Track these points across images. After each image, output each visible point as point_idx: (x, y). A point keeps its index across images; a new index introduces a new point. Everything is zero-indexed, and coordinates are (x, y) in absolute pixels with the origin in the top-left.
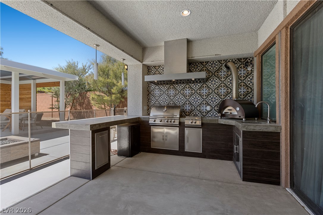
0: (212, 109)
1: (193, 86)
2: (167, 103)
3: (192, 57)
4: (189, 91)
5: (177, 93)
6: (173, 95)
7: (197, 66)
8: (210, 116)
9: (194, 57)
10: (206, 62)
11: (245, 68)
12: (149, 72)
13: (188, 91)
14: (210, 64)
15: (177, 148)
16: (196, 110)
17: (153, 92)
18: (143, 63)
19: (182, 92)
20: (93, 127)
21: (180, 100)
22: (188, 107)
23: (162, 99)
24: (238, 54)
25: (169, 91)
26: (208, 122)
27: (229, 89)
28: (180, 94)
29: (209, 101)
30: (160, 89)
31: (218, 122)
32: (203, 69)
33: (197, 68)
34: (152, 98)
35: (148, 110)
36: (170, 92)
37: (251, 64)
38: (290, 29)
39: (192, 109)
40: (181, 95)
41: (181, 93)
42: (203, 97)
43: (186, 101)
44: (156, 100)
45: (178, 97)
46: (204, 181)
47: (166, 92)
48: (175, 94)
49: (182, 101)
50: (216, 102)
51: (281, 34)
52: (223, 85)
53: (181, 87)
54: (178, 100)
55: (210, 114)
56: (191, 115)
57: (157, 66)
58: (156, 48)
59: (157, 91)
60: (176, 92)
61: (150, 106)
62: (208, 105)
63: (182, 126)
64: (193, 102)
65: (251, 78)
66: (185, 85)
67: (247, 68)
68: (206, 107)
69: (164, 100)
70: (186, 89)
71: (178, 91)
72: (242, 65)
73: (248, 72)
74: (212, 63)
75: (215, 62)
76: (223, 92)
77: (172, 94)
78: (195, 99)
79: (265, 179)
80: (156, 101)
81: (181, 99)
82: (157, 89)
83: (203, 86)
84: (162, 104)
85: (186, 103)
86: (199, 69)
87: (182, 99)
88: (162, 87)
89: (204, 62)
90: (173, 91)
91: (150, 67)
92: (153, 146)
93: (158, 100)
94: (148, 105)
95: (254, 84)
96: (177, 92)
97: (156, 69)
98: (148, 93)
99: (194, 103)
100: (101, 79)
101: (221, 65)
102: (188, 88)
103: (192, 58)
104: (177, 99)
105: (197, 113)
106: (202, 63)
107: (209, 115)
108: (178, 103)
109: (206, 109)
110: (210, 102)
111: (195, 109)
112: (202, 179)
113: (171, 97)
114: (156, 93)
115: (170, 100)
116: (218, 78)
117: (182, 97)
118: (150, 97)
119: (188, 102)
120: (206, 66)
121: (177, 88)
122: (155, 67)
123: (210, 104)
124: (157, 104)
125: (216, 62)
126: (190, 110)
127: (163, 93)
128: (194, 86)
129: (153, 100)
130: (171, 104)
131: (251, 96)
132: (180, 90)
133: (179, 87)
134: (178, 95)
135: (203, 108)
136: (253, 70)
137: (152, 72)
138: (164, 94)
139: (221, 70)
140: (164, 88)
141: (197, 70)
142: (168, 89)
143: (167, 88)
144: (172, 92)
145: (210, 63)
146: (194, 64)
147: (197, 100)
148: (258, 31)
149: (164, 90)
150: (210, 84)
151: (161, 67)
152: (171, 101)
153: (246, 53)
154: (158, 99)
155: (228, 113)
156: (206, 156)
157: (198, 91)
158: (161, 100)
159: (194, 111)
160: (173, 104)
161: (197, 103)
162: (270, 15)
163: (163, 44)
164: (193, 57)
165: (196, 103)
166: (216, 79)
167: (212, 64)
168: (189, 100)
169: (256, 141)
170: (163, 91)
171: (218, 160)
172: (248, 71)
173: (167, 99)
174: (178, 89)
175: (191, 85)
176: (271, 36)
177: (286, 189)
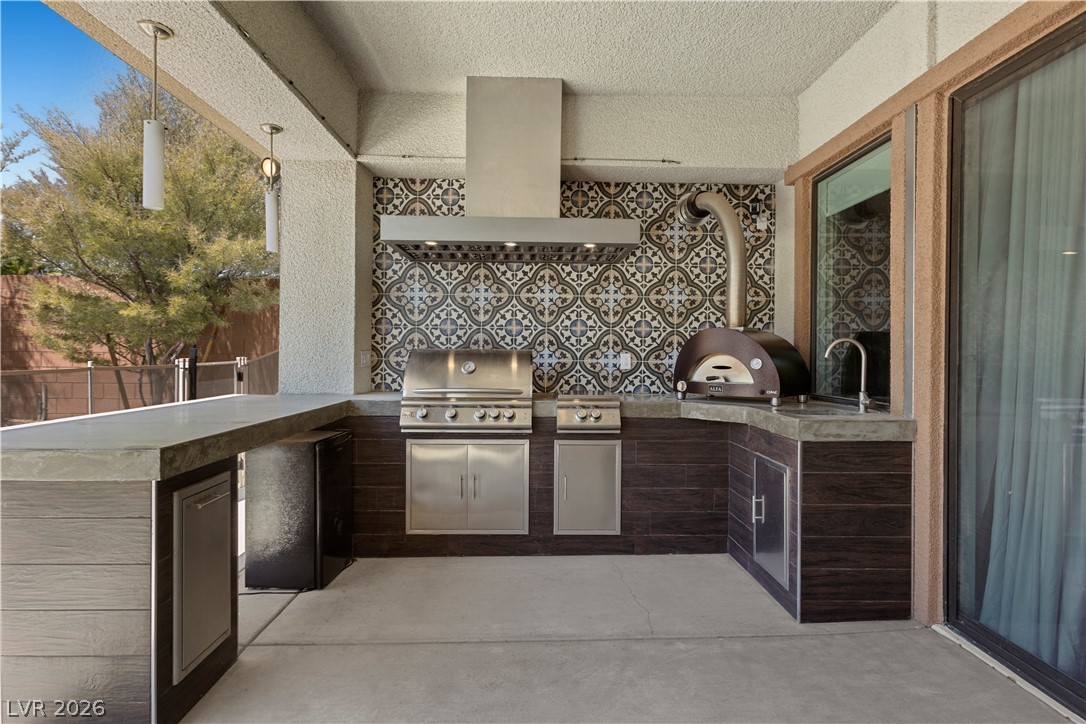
0: (638, 366)
1: (569, 274)
2: (459, 338)
3: (576, 159)
4: (551, 291)
5: (504, 301)
6: (489, 307)
7: (585, 194)
8: (630, 392)
9: (583, 159)
10: (617, 185)
11: (750, 221)
12: (380, 201)
13: (547, 291)
14: (633, 194)
15: (522, 528)
16: (578, 367)
17: (399, 289)
18: (363, 159)
19: (524, 295)
20: (172, 460)
21: (514, 328)
22: (546, 356)
23: (437, 321)
24: (738, 166)
25: (470, 288)
26: (645, 416)
27: (698, 292)
28: (514, 301)
29: (627, 335)
30: (432, 279)
31: (679, 414)
32: (606, 210)
33: (585, 204)
34: (394, 316)
35: (374, 369)
36: (474, 295)
37: (768, 207)
38: (952, 101)
39: (564, 365)
40: (519, 307)
41: (519, 300)
42: (606, 318)
43: (542, 333)
44: (410, 327)
45: (508, 316)
46: (681, 646)
47: (459, 294)
48: (494, 302)
49: (526, 333)
50: (654, 340)
51: (917, 113)
52: (676, 274)
53: (520, 274)
54: (509, 328)
55: (631, 382)
56: (561, 387)
57: (418, 181)
58: (423, 101)
59: (417, 286)
60: (499, 295)
61: (383, 353)
62: (623, 349)
63: (542, 432)
64: (568, 339)
65: (767, 255)
66: (535, 268)
67: (754, 221)
68: (615, 356)
69: (449, 327)
70: (540, 284)
71: (510, 291)
72: (741, 209)
73: (757, 235)
74: (639, 189)
75: (650, 189)
76: (676, 302)
77: (482, 303)
78: (574, 323)
79: (869, 605)
80: (411, 331)
81: (519, 323)
82: (417, 278)
83: (606, 274)
84: (441, 344)
85: (541, 338)
86: (591, 210)
87: (526, 322)
88: (439, 273)
89: (613, 184)
90: (486, 290)
91: (385, 183)
92: (417, 524)
93: (423, 327)
94: (374, 348)
95: (776, 277)
96: (505, 295)
97: (413, 192)
98: (377, 294)
99: (573, 340)
100: (103, 213)
101: (671, 200)
102: (547, 279)
103: (578, 163)
104: (502, 322)
105: (584, 381)
106: (602, 186)
107: (626, 387)
108: (508, 339)
109: (615, 365)
110: (633, 339)
111: (574, 365)
112: (670, 641)
113: (477, 313)
114: (412, 294)
115: (475, 327)
116: (662, 247)
117: (525, 317)
118: (384, 313)
119: (546, 337)
120: (619, 200)
121: (503, 278)
122: (408, 182)
123: (631, 344)
124: (416, 343)
125: (655, 189)
126: (558, 368)
127: (445, 298)
128: (574, 275)
129: (397, 327)
130: (476, 342)
131: (766, 320)
132: (514, 289)
133: (514, 275)
134: (509, 307)
135: (606, 361)
136: (772, 228)
137: (396, 202)
138: (449, 301)
139: (670, 221)
140: (449, 275)
141: (585, 210)
142: (467, 280)
143: (461, 278)
144: (482, 295)
145: (634, 189)
146: (575, 188)
147: (584, 328)
148: (799, 98)
149: (449, 284)
150: (632, 270)
151: (435, 185)
152: (478, 331)
153: (760, 166)
154: (421, 322)
155: (718, 378)
156: (633, 546)
157: (588, 296)
158: (435, 327)
159: (573, 373)
160: (486, 342)
161: (584, 340)
162: (857, 47)
163: (461, 86)
164: (578, 157)
165: (579, 341)
166: (654, 254)
167: (640, 195)
168: (553, 328)
169: (844, 475)
170: (445, 290)
171: (678, 556)
172: (759, 231)
173: (460, 322)
174: (509, 283)
175: (559, 268)
176: (870, 115)
177: (934, 627)
